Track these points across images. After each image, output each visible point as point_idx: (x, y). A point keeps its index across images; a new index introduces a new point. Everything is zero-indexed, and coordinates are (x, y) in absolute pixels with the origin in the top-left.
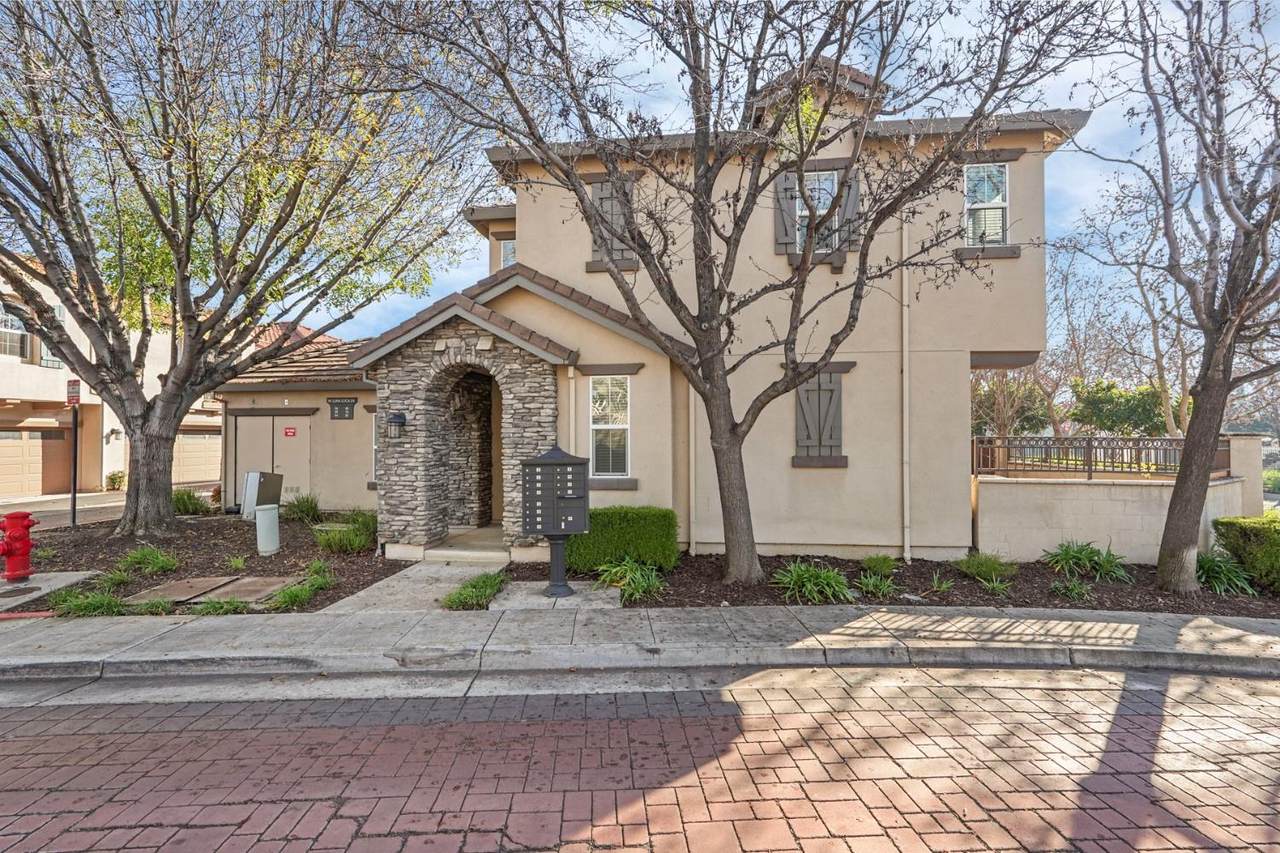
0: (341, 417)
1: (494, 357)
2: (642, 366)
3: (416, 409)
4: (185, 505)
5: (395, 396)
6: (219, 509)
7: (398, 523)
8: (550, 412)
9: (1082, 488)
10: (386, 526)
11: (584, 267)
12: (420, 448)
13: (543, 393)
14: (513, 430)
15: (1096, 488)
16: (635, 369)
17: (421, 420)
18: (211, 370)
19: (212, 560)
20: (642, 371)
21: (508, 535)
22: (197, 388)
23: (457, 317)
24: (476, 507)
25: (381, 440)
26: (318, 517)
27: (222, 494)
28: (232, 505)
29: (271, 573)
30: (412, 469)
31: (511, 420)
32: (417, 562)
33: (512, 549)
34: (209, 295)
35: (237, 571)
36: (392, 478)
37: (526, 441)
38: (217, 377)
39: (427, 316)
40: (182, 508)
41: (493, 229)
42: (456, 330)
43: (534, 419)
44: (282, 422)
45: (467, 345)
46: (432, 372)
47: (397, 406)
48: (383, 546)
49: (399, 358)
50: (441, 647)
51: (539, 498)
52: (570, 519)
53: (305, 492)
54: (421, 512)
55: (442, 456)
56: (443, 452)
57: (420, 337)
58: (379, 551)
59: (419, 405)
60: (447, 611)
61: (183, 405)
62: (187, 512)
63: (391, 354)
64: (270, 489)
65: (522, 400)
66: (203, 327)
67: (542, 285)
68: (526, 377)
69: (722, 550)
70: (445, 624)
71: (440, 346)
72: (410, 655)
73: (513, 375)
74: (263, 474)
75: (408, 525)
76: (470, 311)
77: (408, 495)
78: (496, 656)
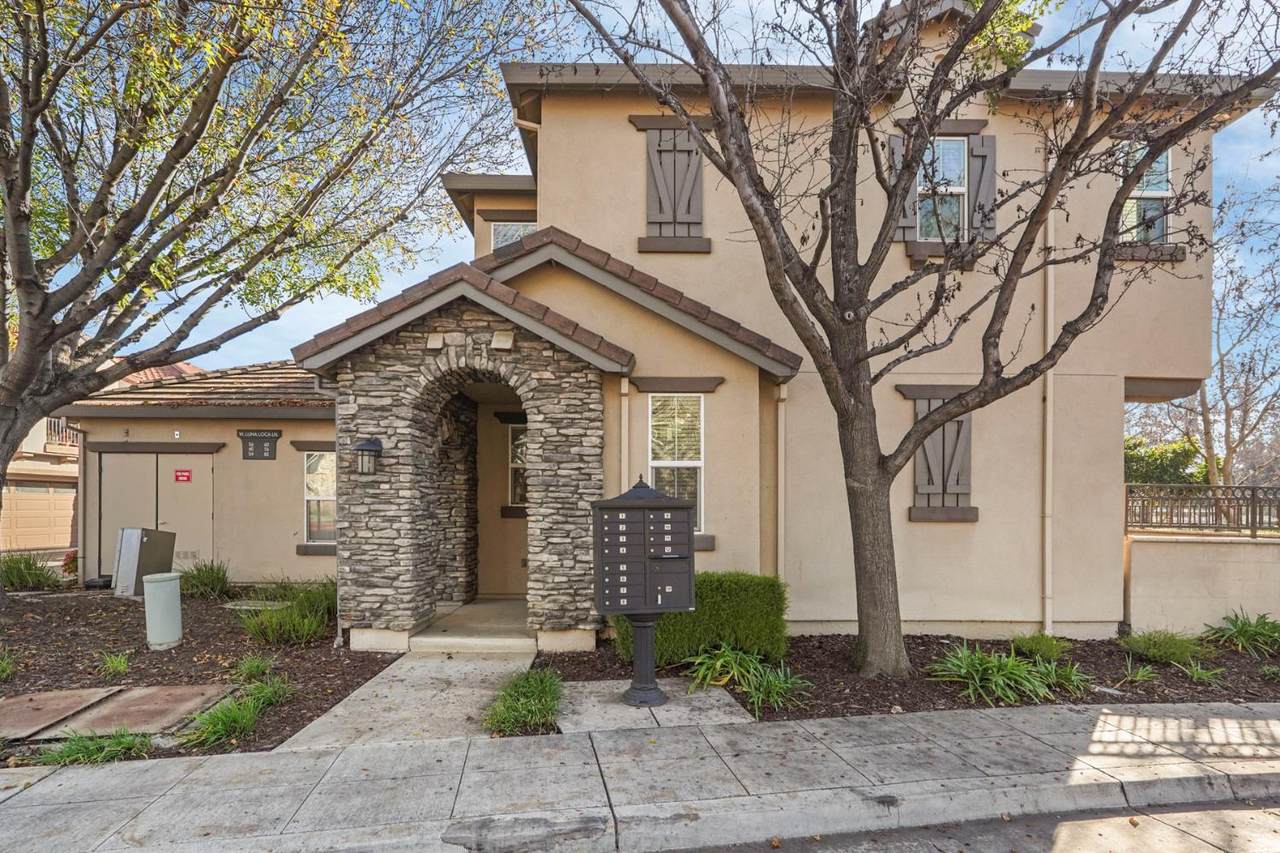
0: (259, 456)
1: (516, 361)
2: (721, 381)
3: (398, 432)
4: (21, 577)
5: (365, 414)
6: (76, 582)
7: (370, 598)
8: (597, 441)
9: (1250, 547)
10: (352, 604)
11: (635, 246)
12: (403, 489)
13: (587, 414)
14: (544, 466)
15: (1265, 548)
16: (710, 385)
17: (406, 449)
18: (63, 376)
19: (70, 660)
20: (722, 389)
21: (535, 614)
22: (43, 400)
23: (463, 298)
24: (461, 576)
25: (344, 478)
26: (231, 593)
27: (80, 561)
28: (95, 576)
29: (174, 680)
30: (392, 520)
31: (540, 452)
32: (401, 655)
33: (540, 634)
34: (59, 260)
35: (116, 677)
36: (361, 534)
37: (562, 481)
38: (75, 386)
39: (420, 295)
40: (15, 580)
41: (479, 205)
42: (458, 319)
43: (574, 450)
44: (170, 463)
45: (475, 343)
46: (423, 381)
47: (368, 429)
48: (346, 632)
49: (372, 359)
50: (538, 815)
51: (623, 559)
52: (669, 589)
53: (206, 558)
54: (406, 582)
55: (429, 503)
56: (432, 497)
57: (404, 328)
58: (339, 640)
59: (403, 428)
60: (498, 740)
61: (19, 424)
62: (24, 587)
63: (359, 351)
64: (156, 552)
65: (555, 422)
66: (52, 302)
67: (588, 261)
68: (562, 390)
69: (854, 630)
70: (509, 763)
71: (435, 342)
72: (491, 836)
73: (543, 388)
74: (146, 532)
75: (386, 602)
76: (484, 292)
77: (385, 558)
78: (642, 829)
